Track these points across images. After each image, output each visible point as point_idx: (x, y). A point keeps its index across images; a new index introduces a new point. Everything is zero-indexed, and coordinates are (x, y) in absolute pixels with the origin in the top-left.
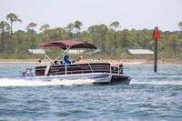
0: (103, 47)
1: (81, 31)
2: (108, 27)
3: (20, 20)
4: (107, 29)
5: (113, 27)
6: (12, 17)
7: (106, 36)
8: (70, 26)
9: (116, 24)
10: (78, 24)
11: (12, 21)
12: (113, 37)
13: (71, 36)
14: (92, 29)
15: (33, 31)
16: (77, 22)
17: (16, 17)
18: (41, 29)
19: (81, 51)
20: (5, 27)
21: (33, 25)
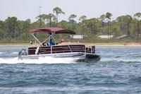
0: (129, 33)
1: (111, 21)
3: (63, 13)
5: (137, 17)
6: (58, 10)
8: (102, 16)
9: (139, 14)
10: (109, 15)
11: (57, 13)
12: (136, 25)
13: (103, 24)
14: (119, 18)
15: (73, 21)
16: (108, 13)
17: (60, 10)
18: (80, 19)
19: (112, 36)
20: (52, 18)
21: (74, 16)
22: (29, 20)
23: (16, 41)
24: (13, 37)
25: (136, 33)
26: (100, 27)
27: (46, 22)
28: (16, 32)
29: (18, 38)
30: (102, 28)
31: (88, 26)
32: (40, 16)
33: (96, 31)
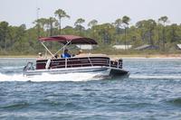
0: (152, 42)
1: (129, 26)
2: (157, 22)
3: (68, 17)
4: (155, 23)
5: (162, 22)
6: (61, 13)
7: (154, 31)
8: (118, 21)
9: (164, 19)
10: (126, 20)
11: (60, 17)
12: (161, 32)
13: (119, 31)
14: (140, 24)
15: (81, 27)
16: (125, 17)
17: (64, 13)
18: (89, 25)
19: (130, 46)
20: (54, 24)
21: (81, 20)
22: (24, 25)
23: (6, 53)
24: (3, 47)
25: (162, 43)
26: (115, 34)
27: (46, 28)
28: (8, 41)
29: (10, 48)
30: (117, 36)
31: (99, 33)
32: (38, 21)
33: (111, 40)
